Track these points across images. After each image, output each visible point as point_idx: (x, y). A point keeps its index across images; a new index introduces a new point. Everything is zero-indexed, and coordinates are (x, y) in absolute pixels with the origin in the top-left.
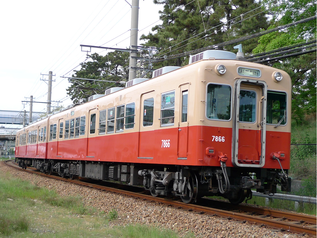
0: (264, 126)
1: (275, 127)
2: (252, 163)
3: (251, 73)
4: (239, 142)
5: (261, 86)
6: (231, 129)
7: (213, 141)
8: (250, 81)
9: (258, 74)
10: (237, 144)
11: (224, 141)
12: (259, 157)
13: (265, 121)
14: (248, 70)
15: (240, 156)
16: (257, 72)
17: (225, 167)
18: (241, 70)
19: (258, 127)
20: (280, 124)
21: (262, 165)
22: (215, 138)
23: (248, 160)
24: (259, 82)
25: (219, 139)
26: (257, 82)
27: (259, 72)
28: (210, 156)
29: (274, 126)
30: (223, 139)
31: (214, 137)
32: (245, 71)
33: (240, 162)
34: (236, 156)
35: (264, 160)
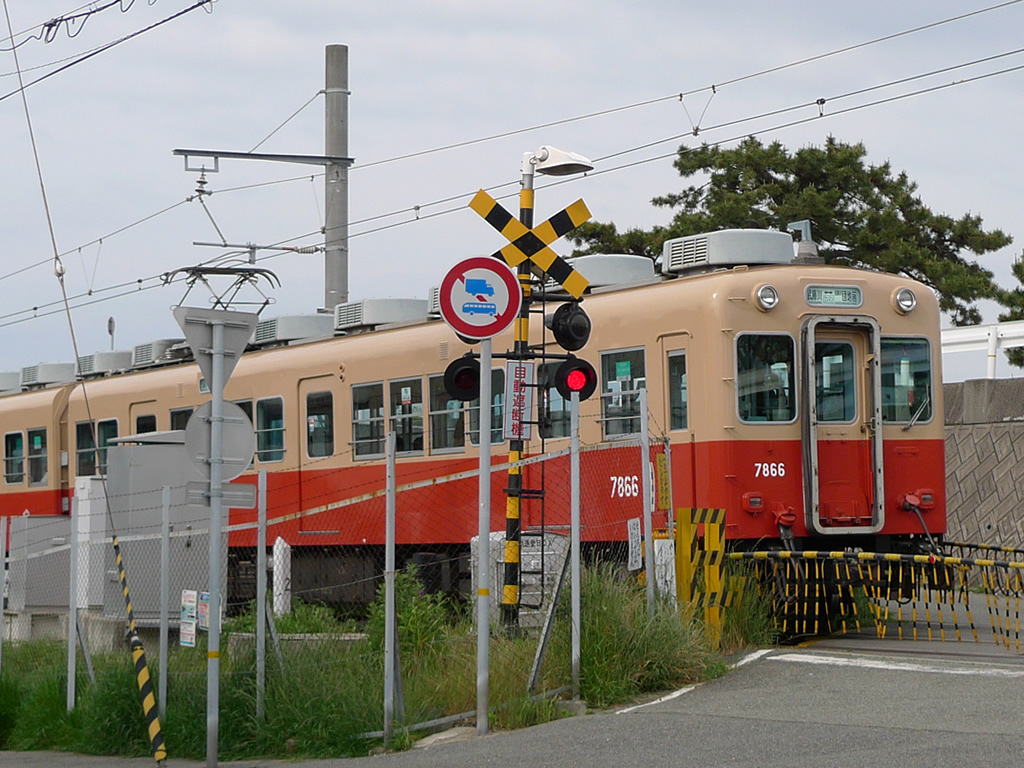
0: (879, 429)
1: (905, 430)
2: (852, 523)
3: (839, 298)
4: (820, 474)
5: (866, 331)
6: (798, 443)
7: (757, 475)
8: (838, 320)
9: (854, 297)
10: (815, 480)
11: (783, 474)
12: (871, 506)
13: (879, 416)
14: (829, 289)
15: (824, 509)
16: (852, 292)
17: (790, 537)
18: (813, 292)
19: (863, 431)
20: (918, 420)
21: (879, 527)
22: (762, 469)
23: (842, 518)
24: (860, 320)
25: (772, 470)
26: (856, 320)
27: (857, 294)
28: (752, 514)
29: (903, 427)
30: (780, 469)
31: (760, 465)
32: (823, 294)
33: (824, 523)
34: (814, 509)
35: (881, 514)
